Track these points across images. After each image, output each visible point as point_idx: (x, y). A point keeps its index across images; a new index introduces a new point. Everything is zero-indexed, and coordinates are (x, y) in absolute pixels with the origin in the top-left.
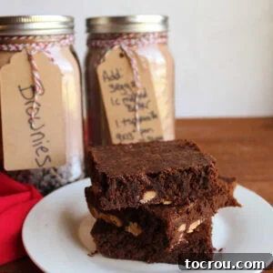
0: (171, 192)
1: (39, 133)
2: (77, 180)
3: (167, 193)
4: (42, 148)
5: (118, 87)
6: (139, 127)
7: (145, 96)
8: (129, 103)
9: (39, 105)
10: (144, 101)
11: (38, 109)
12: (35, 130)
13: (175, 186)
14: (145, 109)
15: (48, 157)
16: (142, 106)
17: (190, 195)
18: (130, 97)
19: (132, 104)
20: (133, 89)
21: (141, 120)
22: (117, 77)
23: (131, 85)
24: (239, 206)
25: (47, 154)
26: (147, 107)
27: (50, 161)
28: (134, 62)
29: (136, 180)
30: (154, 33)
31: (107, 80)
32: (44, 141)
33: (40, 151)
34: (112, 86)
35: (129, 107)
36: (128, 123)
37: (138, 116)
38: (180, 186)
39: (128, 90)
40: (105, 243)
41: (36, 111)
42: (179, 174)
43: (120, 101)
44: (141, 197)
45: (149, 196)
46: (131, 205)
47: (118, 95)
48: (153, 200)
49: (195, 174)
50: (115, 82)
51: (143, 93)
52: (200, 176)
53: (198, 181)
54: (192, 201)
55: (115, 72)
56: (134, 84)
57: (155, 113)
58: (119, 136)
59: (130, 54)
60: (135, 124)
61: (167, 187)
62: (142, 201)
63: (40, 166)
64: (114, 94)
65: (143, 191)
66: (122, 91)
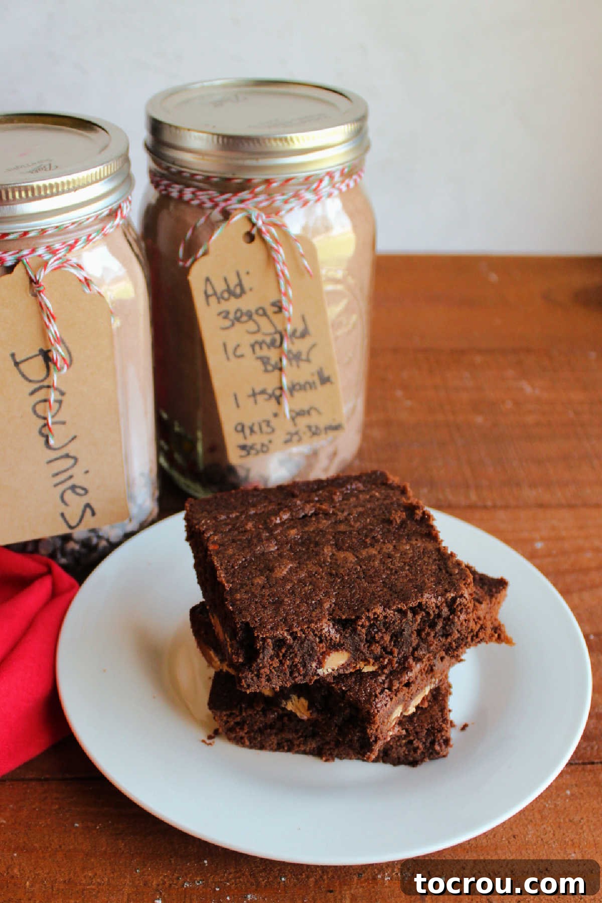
0: (377, 649)
1: (67, 456)
2: (144, 526)
3: (372, 652)
4: (73, 488)
5: (239, 317)
6: (287, 407)
7: (304, 334)
8: (265, 352)
9: (63, 394)
10: (301, 346)
11: (60, 402)
12: (55, 449)
13: (387, 638)
14: (303, 365)
15: (88, 506)
16: (296, 358)
17: (415, 649)
18: (268, 340)
19: (273, 355)
20: (276, 319)
21: (293, 389)
22: (237, 291)
23: (270, 310)
24: (508, 641)
25: (85, 500)
26: (308, 360)
27: (93, 514)
28: (282, 254)
29: (311, 637)
30: (330, 175)
31: (213, 300)
32: (77, 471)
33: (69, 495)
34: (226, 315)
35: (265, 361)
36: (261, 399)
37: (285, 382)
38: (396, 637)
39: (263, 321)
40: (237, 724)
41: (55, 406)
42: (398, 616)
43: (246, 350)
44: (320, 664)
45: (335, 662)
46: (299, 680)
47: (241, 335)
48: (344, 667)
49: (428, 614)
50: (232, 305)
51: (300, 328)
52: (439, 616)
53: (433, 625)
54: (418, 660)
55: (233, 282)
56: (279, 308)
57: (326, 374)
58: (241, 429)
59: (271, 235)
60: (279, 401)
61: (371, 641)
62: (320, 671)
63: (71, 527)
64: (232, 332)
65: (324, 654)
66: (252, 326)
